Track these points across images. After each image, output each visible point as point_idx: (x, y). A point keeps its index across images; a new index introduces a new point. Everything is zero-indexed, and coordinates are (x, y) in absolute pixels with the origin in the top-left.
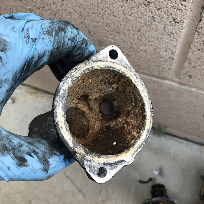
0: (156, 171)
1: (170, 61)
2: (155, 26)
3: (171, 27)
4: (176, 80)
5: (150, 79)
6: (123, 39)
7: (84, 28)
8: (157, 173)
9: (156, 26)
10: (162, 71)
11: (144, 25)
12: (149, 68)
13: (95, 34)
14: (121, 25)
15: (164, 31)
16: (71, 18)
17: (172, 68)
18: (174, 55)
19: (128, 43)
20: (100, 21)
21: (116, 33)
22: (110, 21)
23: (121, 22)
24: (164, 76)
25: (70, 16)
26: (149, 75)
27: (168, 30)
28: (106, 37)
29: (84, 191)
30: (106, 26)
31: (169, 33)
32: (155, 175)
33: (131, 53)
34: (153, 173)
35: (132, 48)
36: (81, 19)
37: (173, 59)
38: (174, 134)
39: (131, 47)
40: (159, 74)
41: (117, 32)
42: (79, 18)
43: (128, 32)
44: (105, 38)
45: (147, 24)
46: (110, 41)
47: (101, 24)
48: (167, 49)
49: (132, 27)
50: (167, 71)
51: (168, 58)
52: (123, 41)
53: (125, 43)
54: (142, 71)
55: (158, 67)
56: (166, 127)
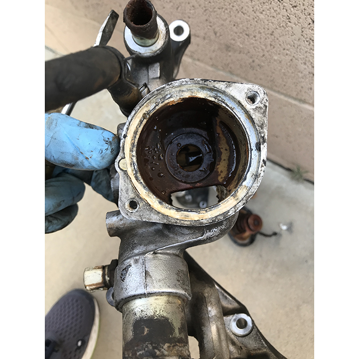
2: (291, 28)
3: (310, 31)
7: (209, 27)
8: (284, 228)
10: (301, 91)
11: (278, 27)
13: (221, 35)
14: (251, 25)
15: (302, 35)
19: (260, 50)
20: (227, 19)
21: (245, 36)
22: (239, 20)
23: (251, 21)
24: (303, 98)
27: (306, 35)
28: (234, 40)
30: (234, 25)
31: (308, 40)
33: (263, 64)
36: (206, 15)
39: (264, 55)
42: (203, 14)
43: (259, 35)
44: (233, 42)
47: (228, 23)
48: (306, 60)
50: (307, 91)
51: (308, 73)
53: (255, 50)
54: (277, 89)
56: (307, 172)
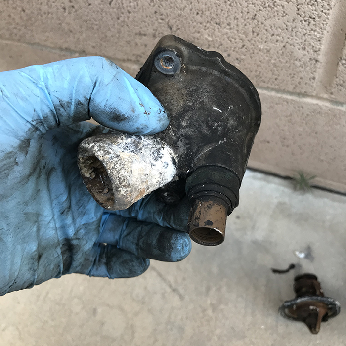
0: (301, 252)
1: (313, 66)
2: (281, 7)
3: (310, 6)
4: (326, 96)
5: (280, 98)
6: (227, 33)
7: (160, 21)
8: (302, 255)
9: (283, 7)
10: (299, 83)
11: (262, 8)
12: (276, 79)
13: (179, 29)
14: (222, 10)
15: (298, 14)
16: (138, 5)
17: (317, 77)
18: (319, 55)
19: (237, 40)
20: (186, 7)
21: (215, 25)
22: (204, 6)
23: (222, 5)
24: (303, 91)
25: (136, 3)
26: (278, 91)
27: (304, 13)
28: (199, 32)
29: (182, 291)
30: (198, 14)
32: (299, 258)
33: (243, 57)
34: (295, 255)
35: (245, 47)
36: (154, 6)
37: (317, 61)
38: (328, 187)
39: (243, 46)
40: (294, 88)
41: (216, 23)
42: (150, 5)
43: (236, 21)
44: (197, 35)
45: (267, 5)
46: (206, 39)
47: (189, 11)
48: (305, 45)
49: (242, 12)
50: (309, 82)
51: (309, 60)
52: (228, 38)
53: (231, 41)
55: (293, 77)
56: (313, 177)
